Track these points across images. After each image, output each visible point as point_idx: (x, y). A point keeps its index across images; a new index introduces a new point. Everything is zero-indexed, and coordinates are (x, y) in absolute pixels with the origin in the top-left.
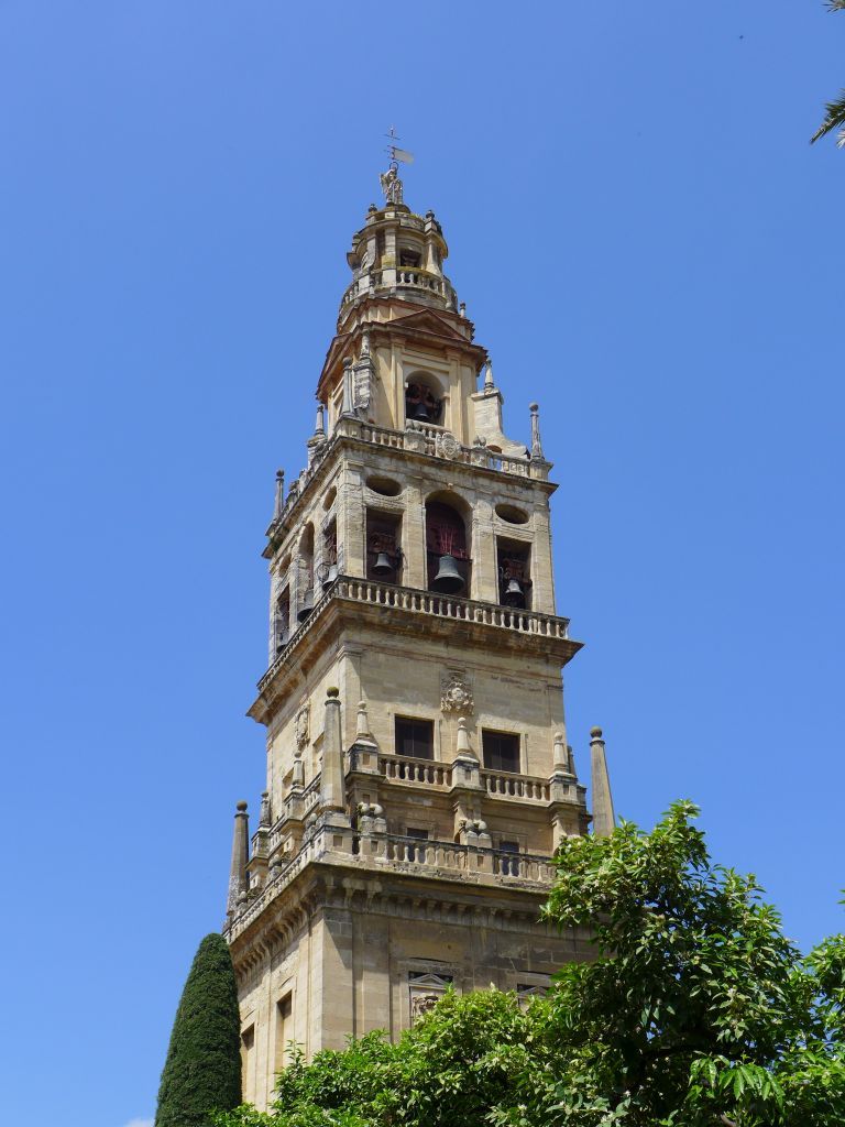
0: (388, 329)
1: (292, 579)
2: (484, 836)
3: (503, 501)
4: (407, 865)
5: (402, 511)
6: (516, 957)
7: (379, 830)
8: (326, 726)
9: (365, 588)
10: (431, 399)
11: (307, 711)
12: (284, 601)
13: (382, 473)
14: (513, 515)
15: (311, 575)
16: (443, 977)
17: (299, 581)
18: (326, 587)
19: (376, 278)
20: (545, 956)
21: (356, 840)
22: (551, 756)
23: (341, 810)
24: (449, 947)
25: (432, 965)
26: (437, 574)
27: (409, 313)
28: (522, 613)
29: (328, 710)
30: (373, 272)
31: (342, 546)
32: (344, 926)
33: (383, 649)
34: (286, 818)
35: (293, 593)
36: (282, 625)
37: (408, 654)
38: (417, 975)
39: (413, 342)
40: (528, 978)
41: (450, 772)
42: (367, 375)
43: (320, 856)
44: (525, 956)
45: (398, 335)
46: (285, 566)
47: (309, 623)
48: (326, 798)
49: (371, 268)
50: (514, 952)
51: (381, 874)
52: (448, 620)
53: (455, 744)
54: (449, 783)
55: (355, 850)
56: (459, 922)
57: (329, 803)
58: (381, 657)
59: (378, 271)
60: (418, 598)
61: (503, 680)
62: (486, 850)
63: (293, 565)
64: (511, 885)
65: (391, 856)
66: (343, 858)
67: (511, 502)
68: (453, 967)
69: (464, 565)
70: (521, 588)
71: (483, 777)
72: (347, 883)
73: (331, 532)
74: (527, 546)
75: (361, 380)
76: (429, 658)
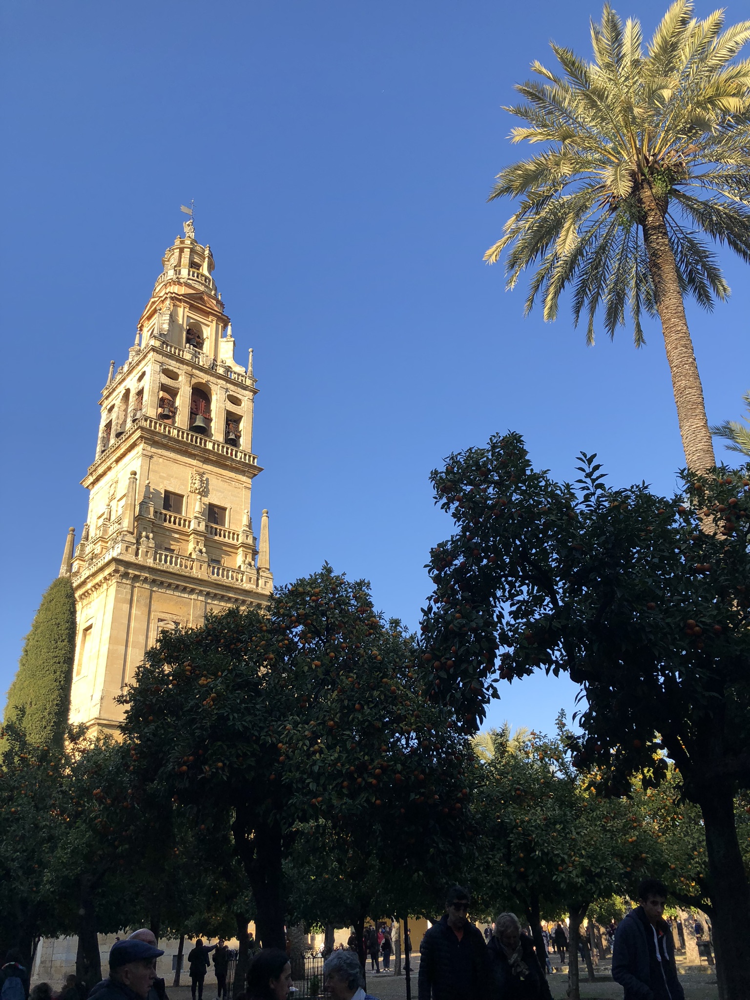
0: (181, 297)
1: (114, 415)
2: (204, 555)
3: (231, 393)
4: (163, 565)
5: (179, 389)
7: (151, 545)
8: (128, 490)
9: (156, 423)
10: (199, 337)
11: (117, 482)
12: (109, 426)
13: (171, 368)
14: (235, 401)
15: (126, 416)
17: (118, 418)
18: (134, 421)
19: (178, 272)
21: (138, 549)
22: (241, 521)
23: (132, 533)
24: (180, 608)
26: (194, 423)
27: (194, 292)
28: (235, 449)
29: (130, 482)
30: (176, 269)
31: (146, 401)
34: (98, 536)
35: (114, 423)
36: (106, 440)
37: (175, 461)
38: (162, 620)
39: (192, 307)
41: (190, 522)
42: (168, 318)
43: (118, 556)
45: (186, 302)
46: (111, 410)
47: (122, 438)
48: (124, 526)
49: (175, 266)
51: (149, 568)
52: (198, 446)
53: (194, 509)
54: (189, 527)
55: (137, 554)
56: (187, 596)
57: (125, 529)
58: (161, 460)
59: (179, 268)
60: (183, 433)
61: (222, 481)
62: (205, 562)
63: (116, 409)
64: (215, 580)
65: (155, 559)
66: (130, 557)
67: (235, 395)
68: (181, 618)
69: (208, 420)
70: (236, 437)
71: (206, 526)
73: (140, 393)
74: (241, 417)
75: (164, 320)
76: (186, 464)
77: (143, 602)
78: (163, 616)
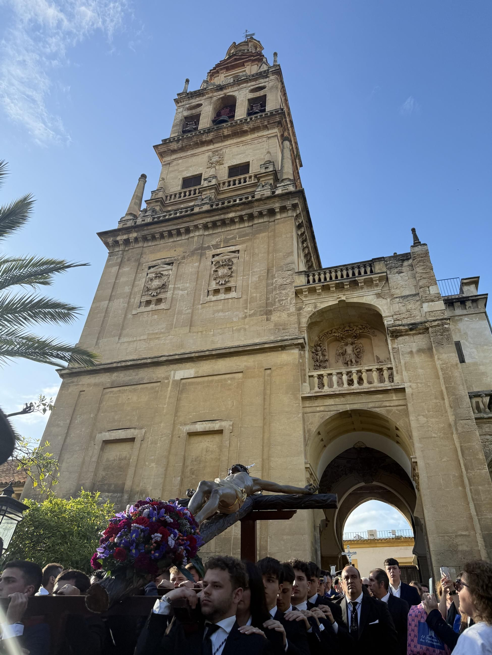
3: (252, 87)
5: (201, 111)
6: (215, 243)
7: (147, 215)
13: (195, 104)
14: (259, 89)
16: (169, 264)
20: (234, 238)
24: (175, 250)
25: (164, 260)
32: (117, 258)
33: (181, 158)
37: (193, 155)
38: (153, 267)
40: (218, 251)
44: (221, 242)
50: (214, 243)
56: (183, 238)
58: (180, 161)
61: (242, 146)
62: (204, 204)
67: (257, 86)
72: (118, 238)
74: (265, 95)
76: (203, 153)
77: (133, 259)
78: (154, 263)
